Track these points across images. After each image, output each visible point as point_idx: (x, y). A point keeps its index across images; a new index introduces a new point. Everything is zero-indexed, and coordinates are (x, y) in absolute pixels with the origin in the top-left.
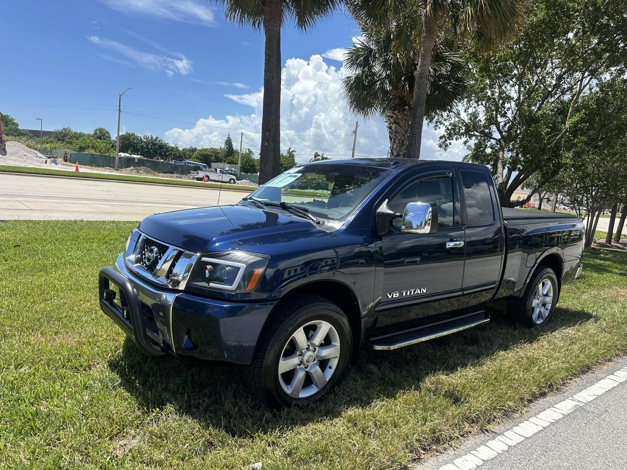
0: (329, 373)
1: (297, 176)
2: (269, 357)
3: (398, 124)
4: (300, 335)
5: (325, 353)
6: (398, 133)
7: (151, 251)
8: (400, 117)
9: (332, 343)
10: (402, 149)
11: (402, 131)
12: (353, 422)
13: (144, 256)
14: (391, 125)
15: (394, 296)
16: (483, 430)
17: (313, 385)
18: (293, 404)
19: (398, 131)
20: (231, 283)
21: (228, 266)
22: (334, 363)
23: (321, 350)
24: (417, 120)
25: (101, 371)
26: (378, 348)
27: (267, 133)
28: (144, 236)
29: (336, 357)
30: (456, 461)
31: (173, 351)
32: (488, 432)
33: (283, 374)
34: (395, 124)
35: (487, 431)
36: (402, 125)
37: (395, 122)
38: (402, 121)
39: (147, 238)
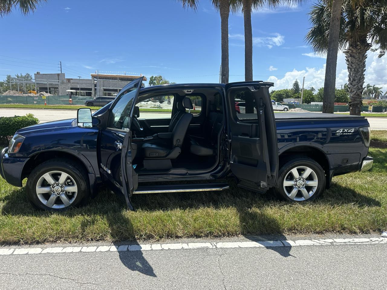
3: (354, 57)
6: (353, 63)
8: (354, 51)
10: (357, 75)
11: (357, 61)
14: (348, 58)
19: (353, 62)
34: (350, 57)
36: (357, 57)
37: (351, 56)
38: (356, 54)
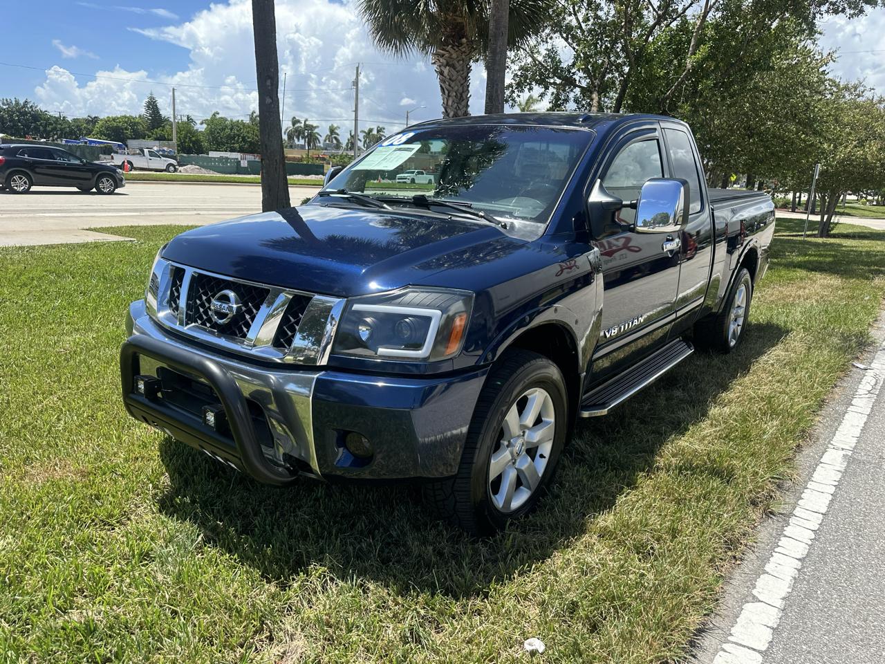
0: (541, 465)
1: (413, 149)
2: (479, 458)
3: (453, 66)
4: (512, 416)
5: (536, 436)
6: (453, 81)
7: (225, 299)
8: (454, 56)
9: (543, 419)
10: (461, 107)
11: (460, 77)
13: (201, 310)
14: (443, 68)
15: (612, 334)
16: (769, 514)
17: (521, 487)
19: (454, 78)
21: (407, 316)
22: (546, 449)
23: (533, 434)
24: (497, 59)
26: (586, 414)
28: (195, 272)
29: (551, 439)
32: (775, 516)
33: (493, 482)
34: (448, 68)
35: (771, 513)
36: (459, 68)
37: (447, 64)
38: (458, 62)
39: (200, 274)
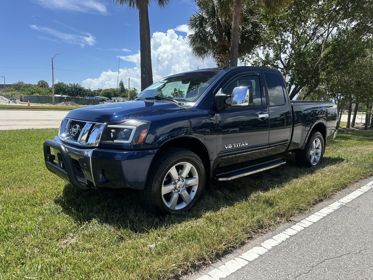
0: (193, 195)
3: (223, 62)
4: (173, 171)
5: (190, 182)
7: (76, 127)
8: (223, 58)
9: (193, 176)
12: (210, 219)
14: (219, 63)
15: (229, 147)
16: (288, 221)
17: (183, 202)
18: (172, 213)
20: (128, 139)
21: (124, 129)
22: (195, 189)
23: (187, 181)
25: (50, 205)
26: (221, 179)
27: (144, 69)
28: (70, 120)
29: (197, 185)
30: (274, 237)
31: (94, 186)
32: (291, 221)
33: (164, 195)
34: (221, 62)
35: (290, 220)
36: (225, 62)
37: (221, 61)
38: (225, 60)
39: (72, 121)
